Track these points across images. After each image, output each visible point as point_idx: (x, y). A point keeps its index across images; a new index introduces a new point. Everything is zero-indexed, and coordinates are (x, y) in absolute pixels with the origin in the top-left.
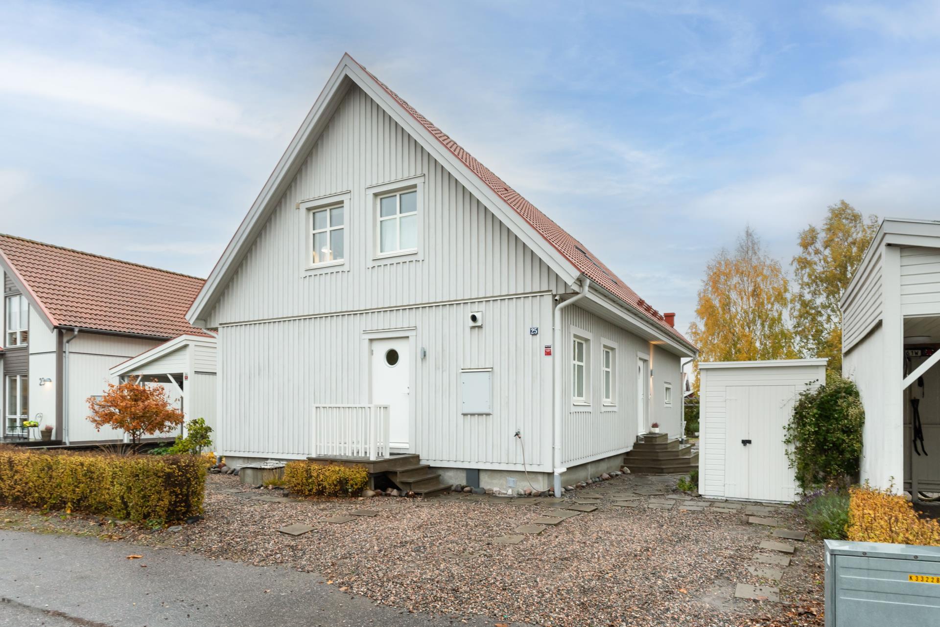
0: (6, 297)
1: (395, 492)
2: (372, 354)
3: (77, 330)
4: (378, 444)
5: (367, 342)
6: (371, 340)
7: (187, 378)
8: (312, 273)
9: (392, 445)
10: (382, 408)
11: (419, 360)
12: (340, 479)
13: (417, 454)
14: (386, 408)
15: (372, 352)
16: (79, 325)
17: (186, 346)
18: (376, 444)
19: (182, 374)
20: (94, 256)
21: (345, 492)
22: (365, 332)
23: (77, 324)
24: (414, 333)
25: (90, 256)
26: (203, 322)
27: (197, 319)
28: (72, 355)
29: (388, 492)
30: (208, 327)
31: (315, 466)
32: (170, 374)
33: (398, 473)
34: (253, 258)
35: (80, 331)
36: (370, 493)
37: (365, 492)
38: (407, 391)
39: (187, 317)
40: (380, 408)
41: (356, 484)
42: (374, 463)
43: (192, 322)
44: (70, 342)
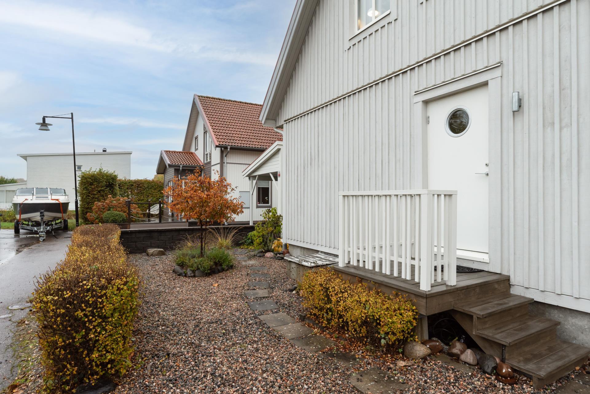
0: (204, 133)
1: (469, 356)
2: (428, 122)
3: (229, 147)
4: (435, 249)
5: (420, 105)
6: (426, 103)
7: (279, 176)
8: (355, 41)
9: (460, 254)
10: (443, 196)
11: (508, 114)
12: (366, 318)
13: (505, 273)
14: (450, 196)
15: (427, 120)
16: (230, 144)
17: (279, 150)
18: (432, 250)
19: (277, 172)
20: (252, 104)
21: (376, 342)
22: (418, 93)
23: (229, 144)
24: (497, 73)
25: (250, 104)
26: (274, 122)
27: (267, 119)
28: (228, 165)
29: (456, 351)
30: (277, 126)
31: (336, 284)
32: (271, 173)
33: (475, 317)
34: (306, 50)
35: (231, 148)
36: (421, 350)
37: (410, 346)
38: (486, 170)
39: (260, 119)
40: (438, 195)
41: (394, 334)
42: (427, 297)
43: (263, 122)
44: (227, 156)
